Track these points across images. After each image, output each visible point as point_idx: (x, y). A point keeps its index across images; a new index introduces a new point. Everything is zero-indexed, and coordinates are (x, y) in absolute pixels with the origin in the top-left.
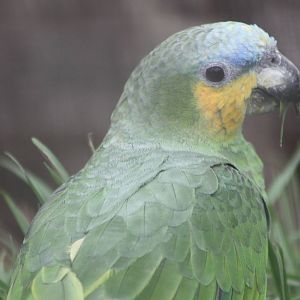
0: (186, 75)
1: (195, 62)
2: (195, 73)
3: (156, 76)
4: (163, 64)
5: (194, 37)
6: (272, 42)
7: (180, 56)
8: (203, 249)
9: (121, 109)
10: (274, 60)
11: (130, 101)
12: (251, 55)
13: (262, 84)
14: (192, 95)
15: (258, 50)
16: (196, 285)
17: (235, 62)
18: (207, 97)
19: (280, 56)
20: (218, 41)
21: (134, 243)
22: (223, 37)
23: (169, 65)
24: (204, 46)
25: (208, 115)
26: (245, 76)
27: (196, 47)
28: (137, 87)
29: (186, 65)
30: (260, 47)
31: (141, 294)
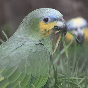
0: (38, 19)
1: (42, 16)
2: (41, 19)
3: (31, 18)
4: (34, 15)
5: (43, 10)
6: (62, 15)
7: (38, 14)
8: (29, 66)
9: (21, 25)
10: (61, 20)
11: (24, 23)
12: (56, 17)
13: (57, 25)
14: (39, 24)
15: (57, 16)
16: (26, 75)
17: (52, 18)
18: (43, 25)
19: (63, 19)
20: (48, 12)
21: (12, 63)
22: (50, 12)
23: (35, 16)
24: (45, 13)
25: (42, 30)
26: (53, 22)
27: (43, 12)
28: (26, 20)
29: (39, 16)
30: (58, 16)
31: (10, 76)
